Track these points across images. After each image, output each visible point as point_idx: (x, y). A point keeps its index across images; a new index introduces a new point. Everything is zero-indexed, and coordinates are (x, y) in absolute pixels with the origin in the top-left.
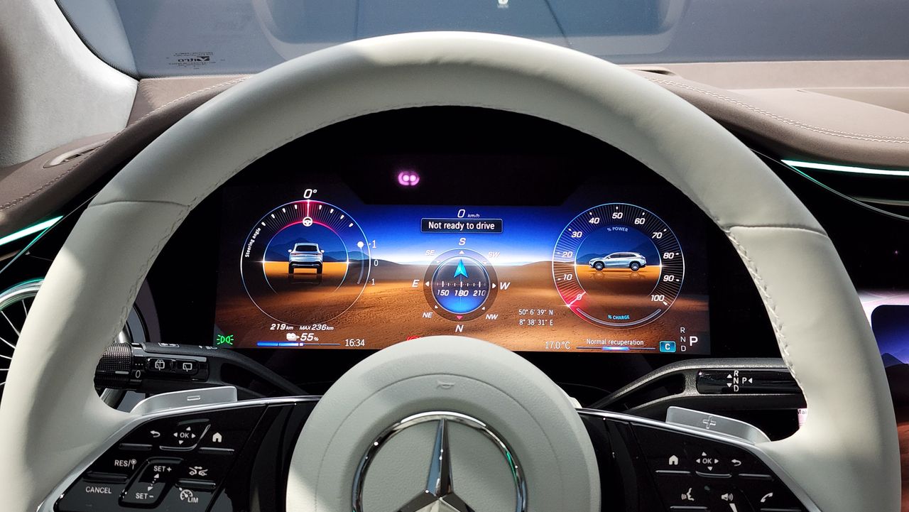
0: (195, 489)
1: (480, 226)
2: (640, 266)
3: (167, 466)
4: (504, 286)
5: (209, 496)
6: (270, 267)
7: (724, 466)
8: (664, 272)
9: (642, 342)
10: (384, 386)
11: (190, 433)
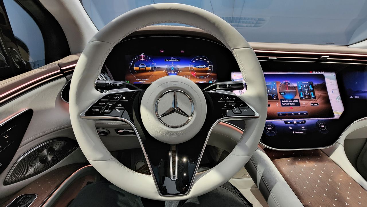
0: (120, 109)
1: (176, 60)
2: (205, 67)
3: (112, 104)
4: (181, 71)
5: (122, 111)
6: (135, 68)
7: (232, 100)
8: (209, 69)
9: (206, 81)
10: (162, 85)
11: (118, 97)
